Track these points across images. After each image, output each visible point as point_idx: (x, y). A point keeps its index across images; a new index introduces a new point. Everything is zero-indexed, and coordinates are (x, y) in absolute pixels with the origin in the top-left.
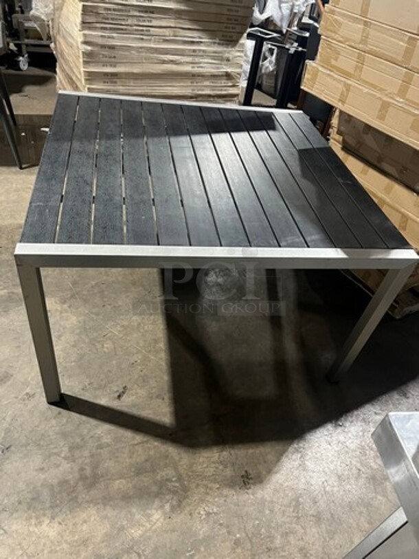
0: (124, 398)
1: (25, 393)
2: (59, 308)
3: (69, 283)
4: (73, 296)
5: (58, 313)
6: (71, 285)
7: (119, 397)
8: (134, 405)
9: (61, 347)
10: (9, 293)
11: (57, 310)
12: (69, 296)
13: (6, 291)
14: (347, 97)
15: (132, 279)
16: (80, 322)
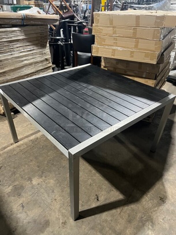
0: (100, 199)
1: (61, 223)
2: (42, 180)
3: (36, 168)
4: (43, 173)
5: (43, 183)
6: (38, 168)
7: (98, 200)
8: (106, 199)
9: (58, 195)
10: (13, 187)
11: (42, 181)
12: (41, 173)
13: (11, 187)
14: (115, 53)
15: (59, 153)
16: (56, 181)
